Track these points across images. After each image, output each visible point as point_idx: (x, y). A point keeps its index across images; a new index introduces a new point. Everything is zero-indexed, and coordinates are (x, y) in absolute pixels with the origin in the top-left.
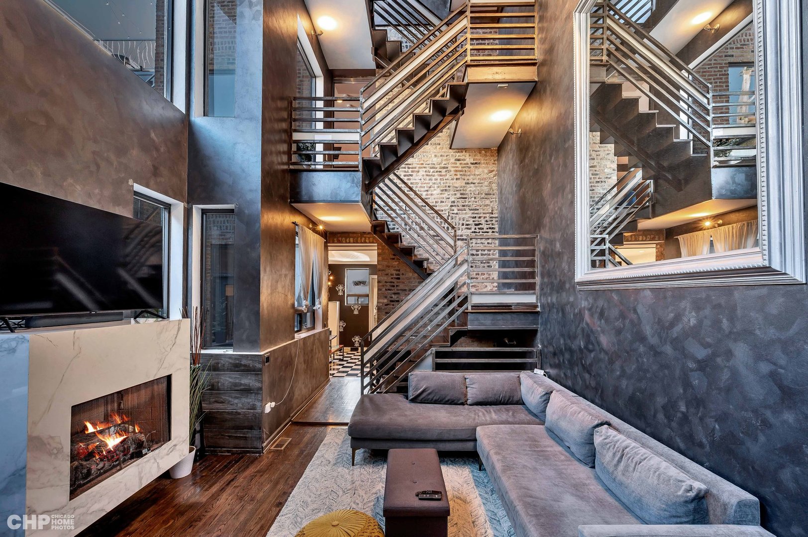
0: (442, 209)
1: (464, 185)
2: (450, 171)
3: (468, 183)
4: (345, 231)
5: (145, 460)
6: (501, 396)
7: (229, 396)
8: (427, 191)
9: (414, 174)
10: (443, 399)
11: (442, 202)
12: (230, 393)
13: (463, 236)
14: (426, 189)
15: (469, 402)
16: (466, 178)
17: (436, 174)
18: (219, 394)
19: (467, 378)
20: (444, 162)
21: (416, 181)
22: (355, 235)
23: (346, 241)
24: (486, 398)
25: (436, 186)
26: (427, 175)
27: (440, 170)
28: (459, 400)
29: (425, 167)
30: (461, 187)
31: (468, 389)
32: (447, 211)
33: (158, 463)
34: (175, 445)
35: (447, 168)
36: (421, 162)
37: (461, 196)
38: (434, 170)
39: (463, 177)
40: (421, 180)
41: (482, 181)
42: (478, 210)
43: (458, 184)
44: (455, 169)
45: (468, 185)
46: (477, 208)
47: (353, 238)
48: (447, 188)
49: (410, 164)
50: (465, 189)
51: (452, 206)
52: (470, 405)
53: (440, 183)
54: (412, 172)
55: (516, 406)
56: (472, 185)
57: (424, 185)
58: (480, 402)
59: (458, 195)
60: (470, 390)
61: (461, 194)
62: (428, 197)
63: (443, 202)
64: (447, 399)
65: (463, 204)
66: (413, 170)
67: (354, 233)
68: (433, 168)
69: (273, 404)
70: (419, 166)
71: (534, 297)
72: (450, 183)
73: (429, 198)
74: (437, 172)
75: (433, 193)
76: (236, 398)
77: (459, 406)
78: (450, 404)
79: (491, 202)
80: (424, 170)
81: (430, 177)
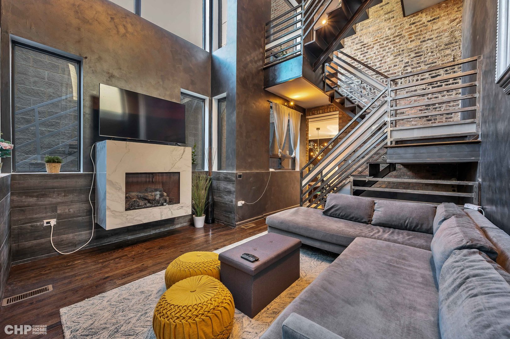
0: (395, 71)
1: (419, 44)
2: (405, 36)
3: (424, 41)
4: (317, 106)
5: (164, 207)
6: (407, 222)
7: (223, 194)
8: (381, 60)
9: (369, 51)
10: (348, 217)
11: (395, 66)
12: (224, 193)
13: (417, 91)
14: (380, 59)
15: (373, 222)
16: (422, 37)
17: (389, 44)
18: (220, 192)
19: (376, 203)
20: (397, 31)
21: (371, 56)
22: (323, 108)
23: (317, 113)
24: (389, 221)
25: (389, 54)
26: (381, 48)
27: (394, 39)
28: (362, 219)
29: (379, 42)
30: (416, 47)
31: (375, 211)
32: (400, 72)
33: (172, 212)
34: (182, 207)
35: (401, 35)
36: (375, 39)
37: (415, 55)
38: (387, 41)
39: (418, 37)
40: (375, 53)
41: (441, 34)
42: (436, 62)
43: (412, 45)
44: (409, 33)
45: (423, 43)
46: (435, 61)
47: (322, 110)
48: (401, 52)
49: (366, 44)
50: (420, 47)
51: (405, 67)
52: (373, 225)
53: (393, 50)
54: (368, 49)
55: (425, 234)
56: (429, 41)
57: (378, 57)
58: (383, 224)
59: (413, 55)
60: (376, 212)
61: (416, 53)
62: (381, 65)
63: (397, 65)
64: (351, 216)
65: (418, 62)
66: (368, 47)
67: (322, 106)
68: (387, 40)
69: (243, 202)
70: (373, 43)
71: (474, 126)
72: (404, 47)
73: (383, 66)
74: (391, 42)
75: (386, 60)
76: (226, 195)
77: (362, 224)
78: (355, 221)
79: (453, 50)
80: (378, 44)
81: (384, 49)
